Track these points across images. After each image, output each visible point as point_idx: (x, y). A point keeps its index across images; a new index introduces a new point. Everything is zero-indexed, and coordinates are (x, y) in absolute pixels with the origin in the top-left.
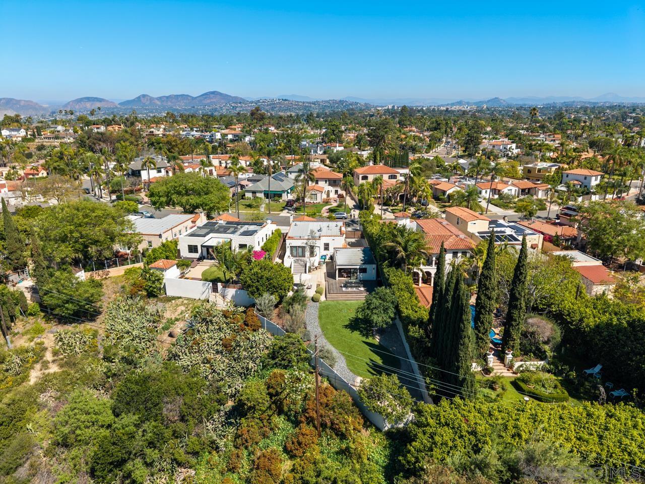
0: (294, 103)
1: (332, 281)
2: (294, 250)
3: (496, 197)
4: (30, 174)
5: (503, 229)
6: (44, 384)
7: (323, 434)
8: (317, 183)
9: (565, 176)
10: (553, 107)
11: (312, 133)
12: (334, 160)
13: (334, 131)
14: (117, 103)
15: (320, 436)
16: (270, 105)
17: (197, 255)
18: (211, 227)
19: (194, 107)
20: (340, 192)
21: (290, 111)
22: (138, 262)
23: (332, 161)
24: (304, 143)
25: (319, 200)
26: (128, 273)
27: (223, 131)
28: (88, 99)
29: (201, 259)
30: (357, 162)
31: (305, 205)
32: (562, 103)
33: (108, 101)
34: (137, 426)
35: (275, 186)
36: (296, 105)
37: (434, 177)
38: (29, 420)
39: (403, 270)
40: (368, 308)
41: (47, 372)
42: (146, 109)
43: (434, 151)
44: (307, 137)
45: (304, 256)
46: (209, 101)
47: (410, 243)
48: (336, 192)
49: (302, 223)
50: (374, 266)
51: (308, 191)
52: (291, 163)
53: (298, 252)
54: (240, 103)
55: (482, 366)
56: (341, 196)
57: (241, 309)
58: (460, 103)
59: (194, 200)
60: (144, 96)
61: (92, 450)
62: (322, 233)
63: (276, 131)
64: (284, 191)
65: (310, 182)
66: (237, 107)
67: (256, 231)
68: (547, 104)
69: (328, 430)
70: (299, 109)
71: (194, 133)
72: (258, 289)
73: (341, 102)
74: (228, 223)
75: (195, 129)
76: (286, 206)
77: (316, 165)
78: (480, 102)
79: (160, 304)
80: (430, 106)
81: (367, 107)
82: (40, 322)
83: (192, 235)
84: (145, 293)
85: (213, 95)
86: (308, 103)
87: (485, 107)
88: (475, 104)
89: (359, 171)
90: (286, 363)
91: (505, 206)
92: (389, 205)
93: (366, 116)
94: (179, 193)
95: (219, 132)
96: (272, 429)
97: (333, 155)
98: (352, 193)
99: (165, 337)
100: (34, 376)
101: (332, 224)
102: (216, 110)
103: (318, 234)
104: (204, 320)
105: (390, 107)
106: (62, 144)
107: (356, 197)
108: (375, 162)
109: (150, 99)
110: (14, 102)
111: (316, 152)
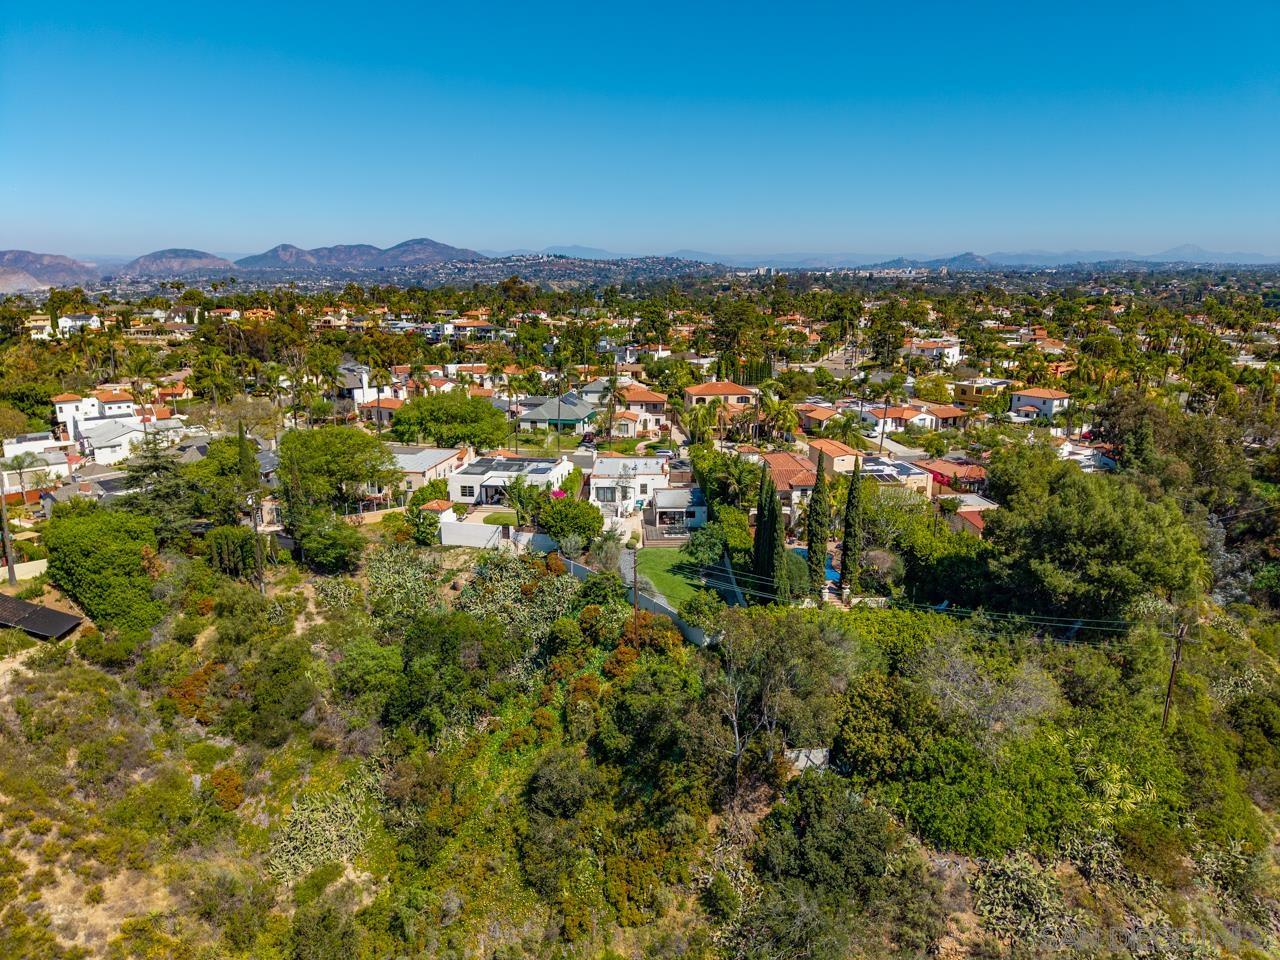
0: (577, 263)
1: (650, 528)
2: (601, 492)
3: (901, 429)
4: (168, 395)
5: (881, 468)
6: (313, 635)
7: (642, 653)
8: (628, 408)
9: (1015, 399)
10: (1076, 272)
11: (616, 325)
12: (655, 373)
13: (654, 322)
14: (232, 260)
15: (639, 655)
16: (531, 266)
17: (472, 500)
18: (486, 465)
19: (382, 269)
20: (663, 420)
21: (570, 278)
22: (399, 505)
23: (650, 375)
24: (603, 343)
25: (631, 433)
26: (387, 519)
27: (456, 321)
28: (176, 253)
29: (478, 504)
30: (690, 377)
31: (611, 441)
32: (1095, 265)
33: (213, 257)
34: (436, 668)
35: (568, 413)
36: (582, 266)
37: (810, 400)
38: (306, 669)
39: (737, 507)
40: (693, 545)
41: (313, 623)
42: (289, 273)
43: (826, 357)
44: (606, 333)
45: (613, 500)
46: (411, 258)
47: (744, 474)
48: (658, 421)
49: (610, 460)
50: (705, 509)
51: (616, 420)
52: (582, 378)
53: (607, 494)
54: (473, 262)
55: (816, 602)
56: (664, 428)
57: (542, 554)
58: (898, 263)
59: (459, 429)
60: (285, 247)
61: (383, 697)
62: (638, 472)
63: (549, 320)
64: (578, 421)
65: (618, 407)
66: (467, 269)
67: (550, 469)
68: (1065, 267)
69: (647, 649)
70: (587, 275)
71: (404, 324)
72: (562, 530)
73: (669, 261)
74: (509, 459)
75: (403, 317)
76: (583, 441)
77: (625, 380)
78: (937, 261)
79: (436, 555)
80: (841, 269)
81: (720, 270)
82: (294, 570)
83: (465, 473)
84: (413, 542)
85: (420, 247)
86: (604, 262)
87: (945, 271)
88: (928, 264)
89: (693, 390)
90: (601, 599)
91: (911, 444)
92: (735, 441)
93: (716, 289)
94: (437, 420)
95: (449, 323)
96: (587, 660)
97: (652, 365)
98: (682, 424)
99: (447, 590)
100: (300, 627)
101: (652, 462)
102: (425, 275)
103: (632, 472)
104: (497, 566)
105: (762, 272)
106: (172, 344)
107: (687, 429)
108: (719, 378)
109: (297, 253)
110: (31, 258)
111: (623, 359)
